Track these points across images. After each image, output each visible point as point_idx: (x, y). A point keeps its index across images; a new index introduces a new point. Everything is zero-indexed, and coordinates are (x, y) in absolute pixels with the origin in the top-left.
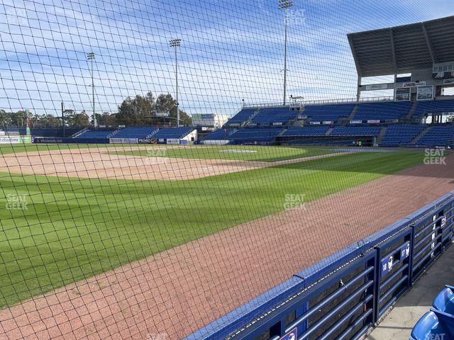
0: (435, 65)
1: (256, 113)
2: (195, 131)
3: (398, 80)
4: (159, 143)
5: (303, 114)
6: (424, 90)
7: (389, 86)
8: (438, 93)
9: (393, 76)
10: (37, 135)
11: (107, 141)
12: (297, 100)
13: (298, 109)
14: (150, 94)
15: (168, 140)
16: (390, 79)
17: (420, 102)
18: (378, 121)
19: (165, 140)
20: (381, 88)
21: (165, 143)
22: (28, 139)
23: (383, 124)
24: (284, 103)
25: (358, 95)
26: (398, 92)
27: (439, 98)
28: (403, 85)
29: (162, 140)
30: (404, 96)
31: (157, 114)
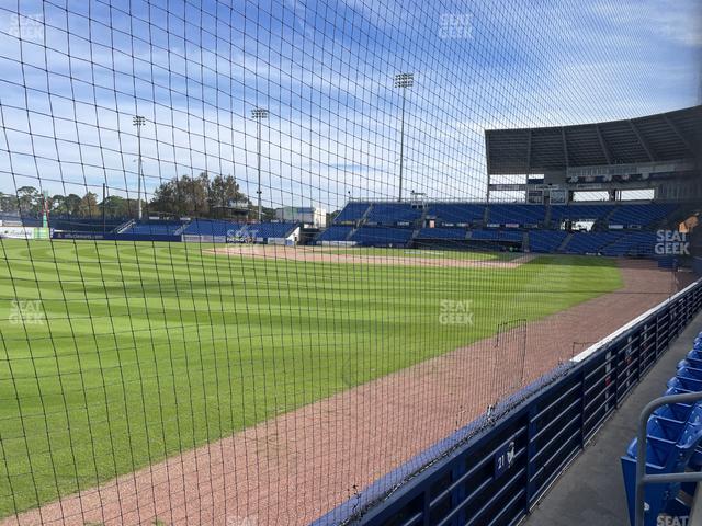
0: (569, 169)
1: (369, 209)
2: (298, 229)
3: (530, 182)
5: (430, 213)
6: (556, 194)
7: (521, 187)
8: (571, 198)
9: (525, 176)
12: (419, 196)
13: (421, 207)
14: (205, 175)
16: (521, 179)
17: (553, 207)
18: (517, 226)
19: (265, 240)
20: (512, 188)
21: (265, 243)
22: (45, 232)
23: (522, 229)
24: (400, 198)
25: (488, 195)
26: (531, 194)
27: (571, 203)
28: (536, 188)
30: (537, 199)
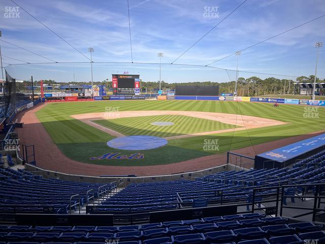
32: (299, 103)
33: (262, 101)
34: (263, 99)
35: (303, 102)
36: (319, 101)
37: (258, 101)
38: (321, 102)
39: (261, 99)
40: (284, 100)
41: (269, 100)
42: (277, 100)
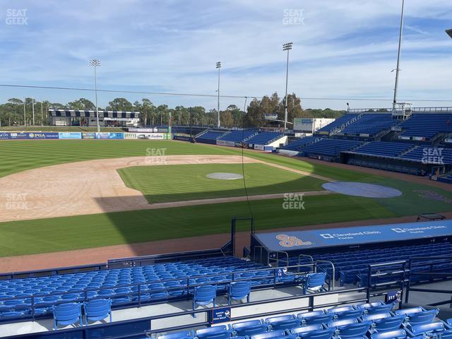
1: (354, 120)
2: (286, 137)
4: (249, 148)
10: (178, 132)
11: (214, 142)
15: (255, 145)
19: (253, 145)
21: (253, 148)
22: (170, 136)
29: (251, 145)
31: (266, 117)
32: (82, 137)
33: (18, 138)
34: (18, 134)
35: (87, 136)
36: (109, 133)
37: (10, 137)
38: (111, 135)
39: (14, 135)
40: (57, 134)
41: (31, 135)
42: (45, 134)
